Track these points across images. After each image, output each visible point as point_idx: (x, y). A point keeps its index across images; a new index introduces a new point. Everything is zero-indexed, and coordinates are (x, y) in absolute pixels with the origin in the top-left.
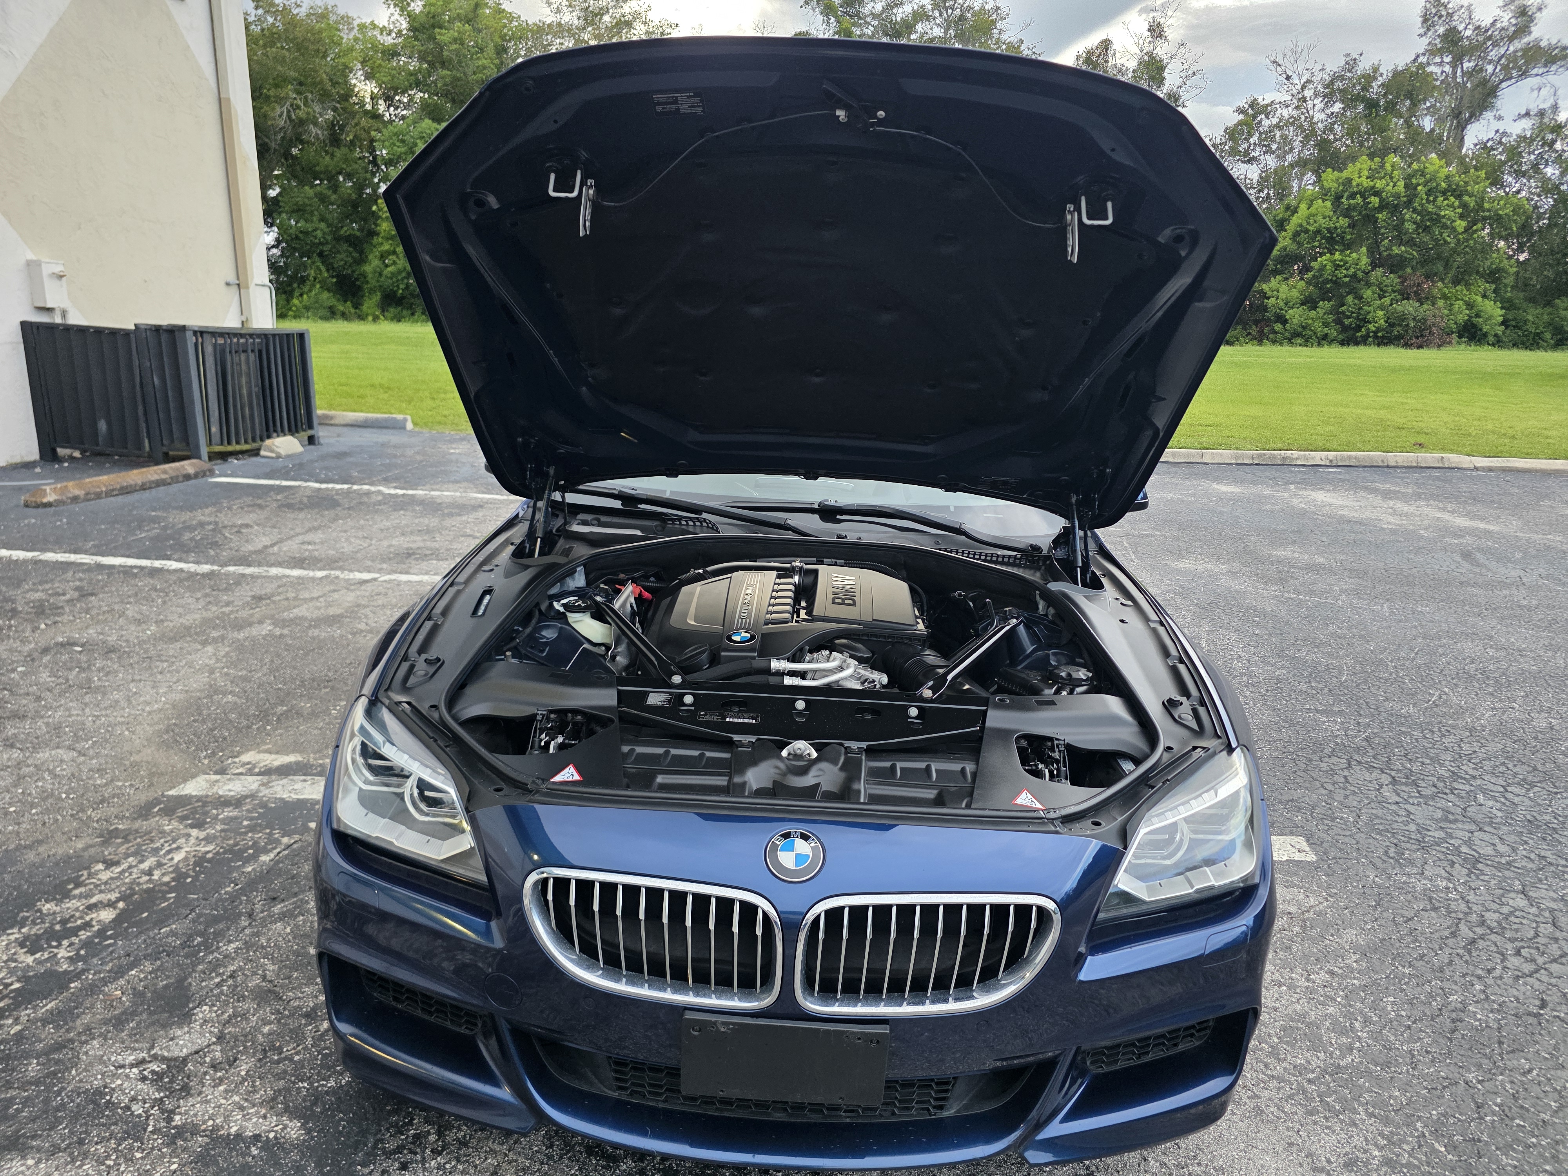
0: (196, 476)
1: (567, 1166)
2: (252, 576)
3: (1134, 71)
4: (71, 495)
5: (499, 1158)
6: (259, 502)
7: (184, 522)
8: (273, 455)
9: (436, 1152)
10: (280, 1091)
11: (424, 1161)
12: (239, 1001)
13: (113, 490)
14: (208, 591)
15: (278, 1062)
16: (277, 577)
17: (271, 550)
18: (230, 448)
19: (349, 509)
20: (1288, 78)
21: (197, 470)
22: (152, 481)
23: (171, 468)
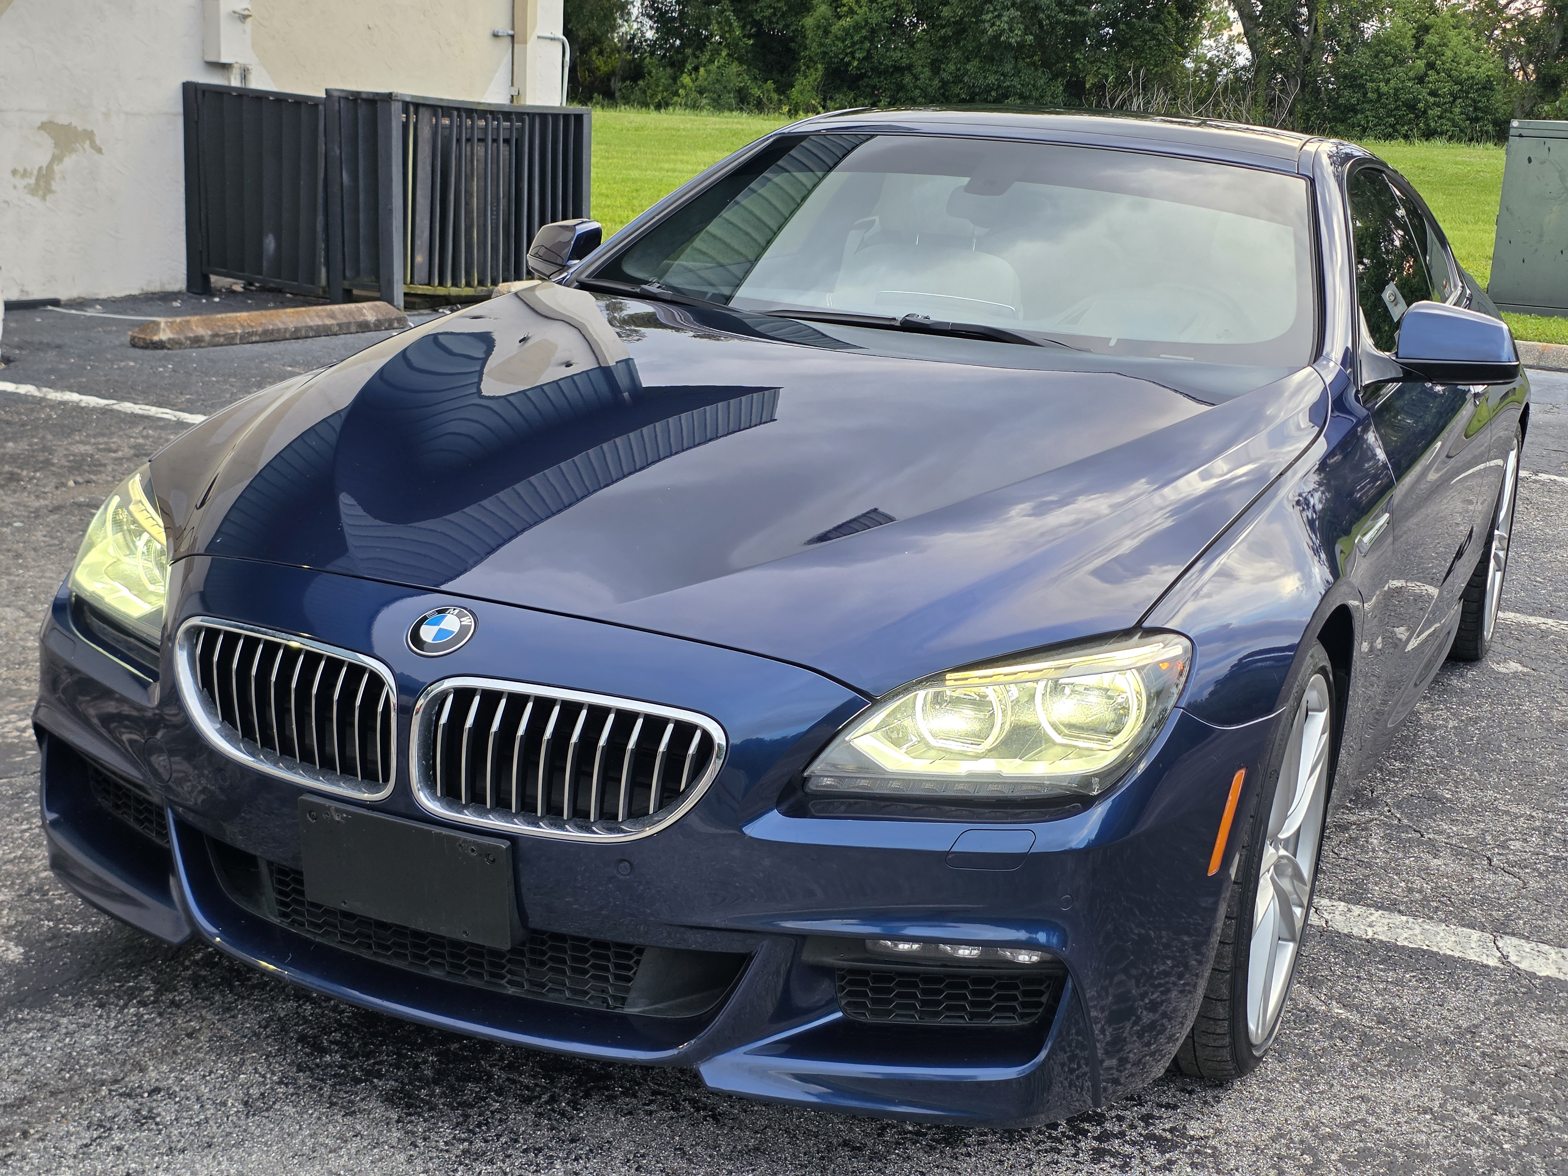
0: (378, 326)
1: (268, 1044)
4: (191, 335)
5: (204, 1024)
9: (143, 1004)
10: (21, 922)
11: (126, 1006)
12: (33, 847)
13: (251, 334)
15: (37, 901)
18: (441, 291)
21: (381, 317)
22: (311, 327)
23: (342, 310)
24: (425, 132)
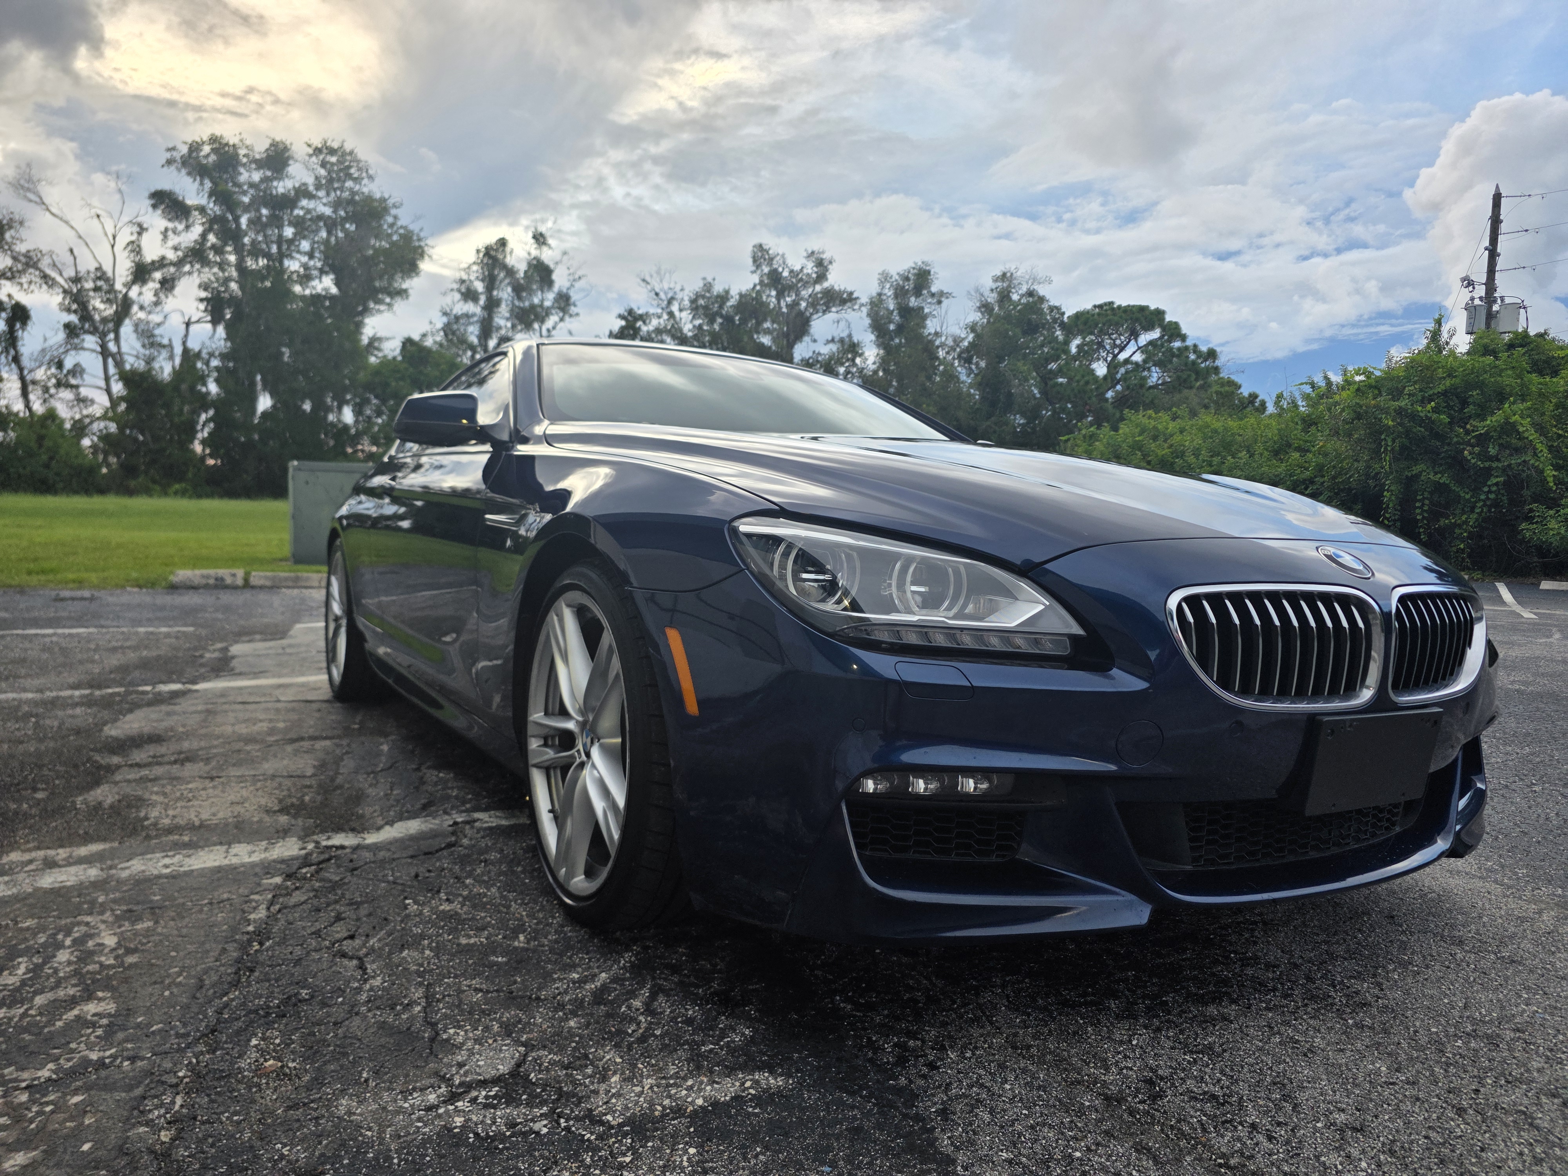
3: (526, 272)
20: (657, 294)
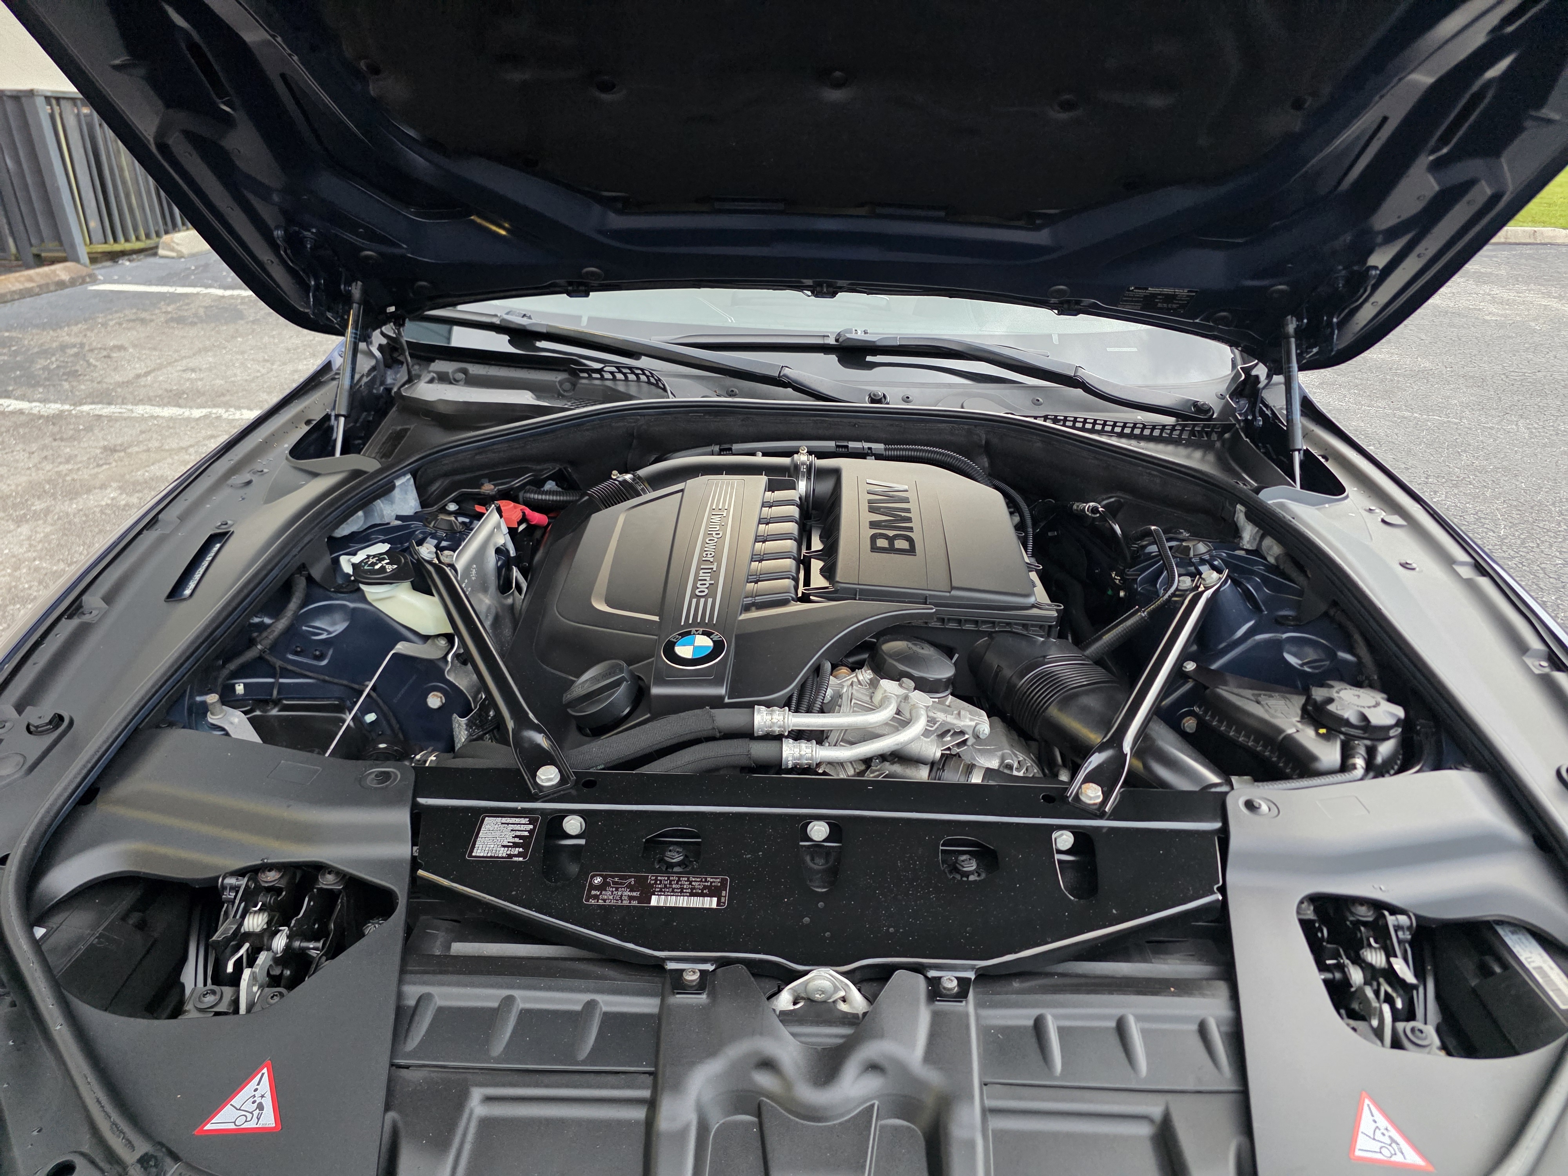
0: (73, 283)
2: (110, 418)
6: (144, 315)
7: (42, 345)
8: (174, 254)
14: (48, 440)
16: (143, 419)
17: (142, 381)
18: (117, 247)
19: (253, 322)
21: (73, 275)
22: (14, 292)
23: (38, 274)
24: (71, 122)
